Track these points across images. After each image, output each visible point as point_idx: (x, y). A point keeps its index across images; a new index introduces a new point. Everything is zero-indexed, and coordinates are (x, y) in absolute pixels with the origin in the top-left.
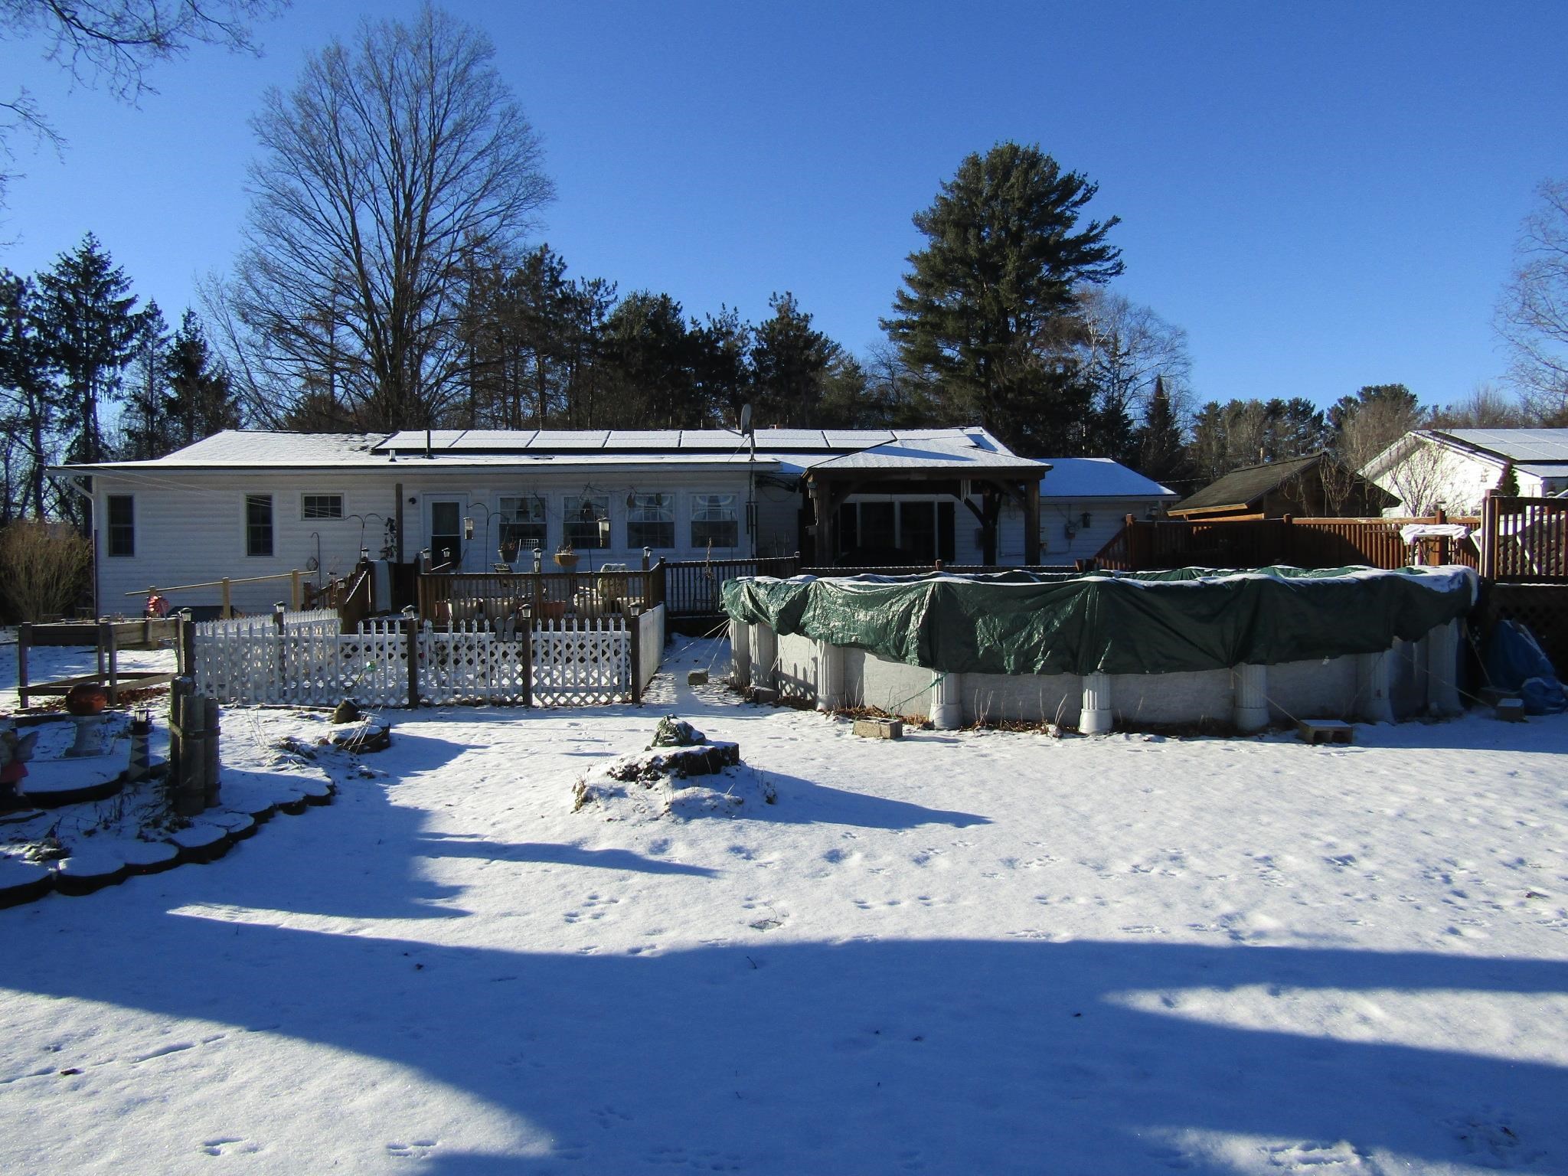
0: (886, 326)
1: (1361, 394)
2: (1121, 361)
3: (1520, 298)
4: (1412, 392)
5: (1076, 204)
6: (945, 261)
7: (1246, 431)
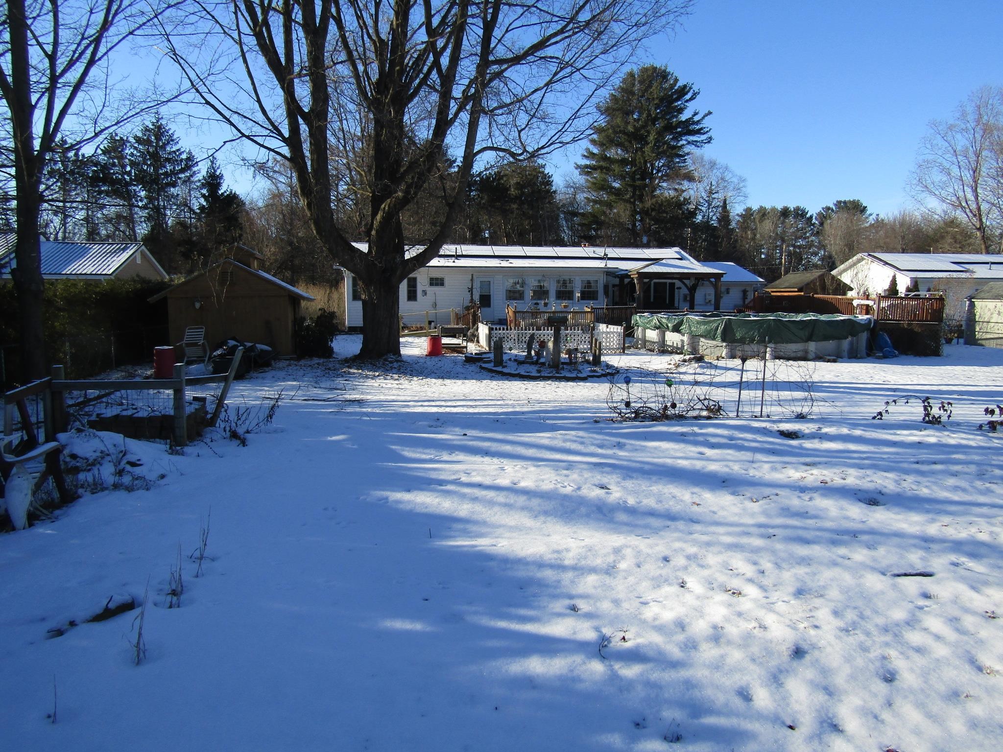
0: (578, 167)
1: (835, 205)
2: (713, 196)
3: (918, 179)
4: (864, 205)
5: (687, 101)
6: (615, 132)
7: (767, 226)
